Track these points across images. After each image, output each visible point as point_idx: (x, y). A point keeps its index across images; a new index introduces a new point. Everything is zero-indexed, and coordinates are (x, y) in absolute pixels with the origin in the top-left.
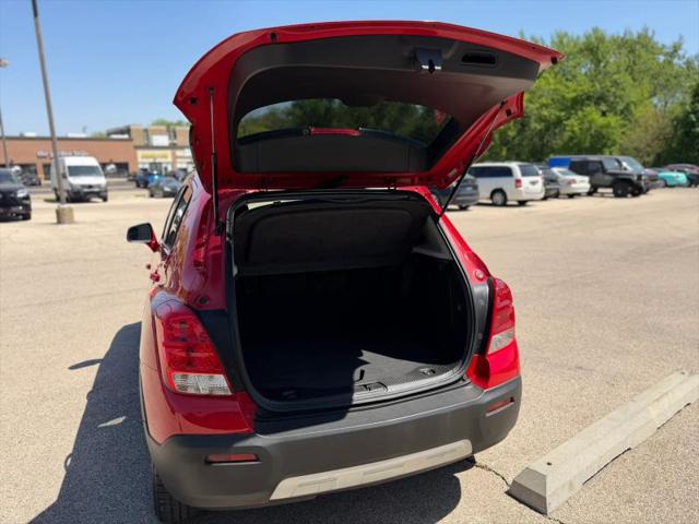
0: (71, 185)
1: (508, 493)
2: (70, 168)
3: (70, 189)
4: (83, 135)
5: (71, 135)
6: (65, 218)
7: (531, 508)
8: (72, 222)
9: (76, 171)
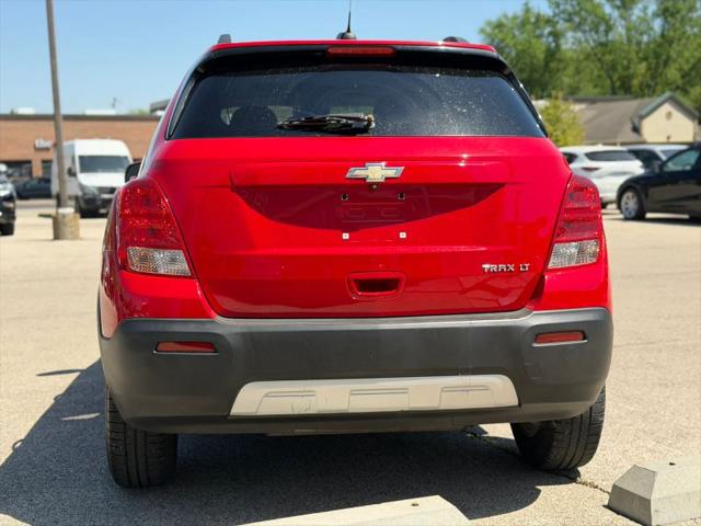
0: (82, 187)
1: (608, 507)
2: (81, 158)
3: (80, 193)
4: (112, 112)
5: (89, 112)
6: (67, 230)
7: (631, 519)
8: (76, 237)
9: (91, 164)
